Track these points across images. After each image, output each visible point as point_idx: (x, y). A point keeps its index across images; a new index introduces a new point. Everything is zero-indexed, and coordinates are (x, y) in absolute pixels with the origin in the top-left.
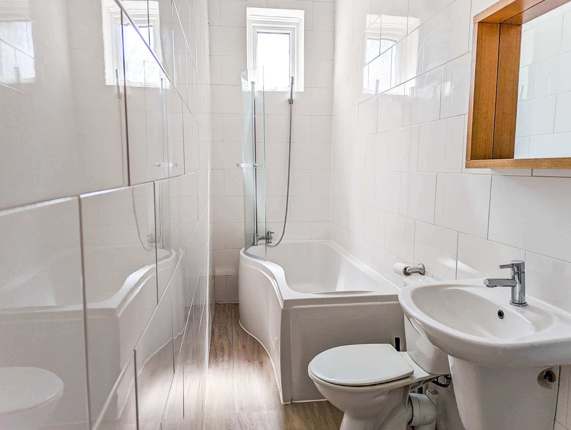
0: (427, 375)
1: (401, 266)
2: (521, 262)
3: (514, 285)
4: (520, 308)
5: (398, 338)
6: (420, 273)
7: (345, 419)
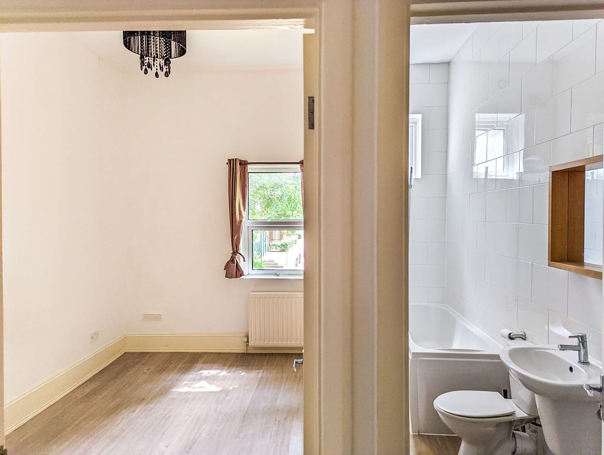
0: (526, 415)
1: (507, 332)
2: (584, 335)
3: (580, 349)
4: (585, 366)
5: (506, 390)
6: (522, 338)
7: (463, 445)
